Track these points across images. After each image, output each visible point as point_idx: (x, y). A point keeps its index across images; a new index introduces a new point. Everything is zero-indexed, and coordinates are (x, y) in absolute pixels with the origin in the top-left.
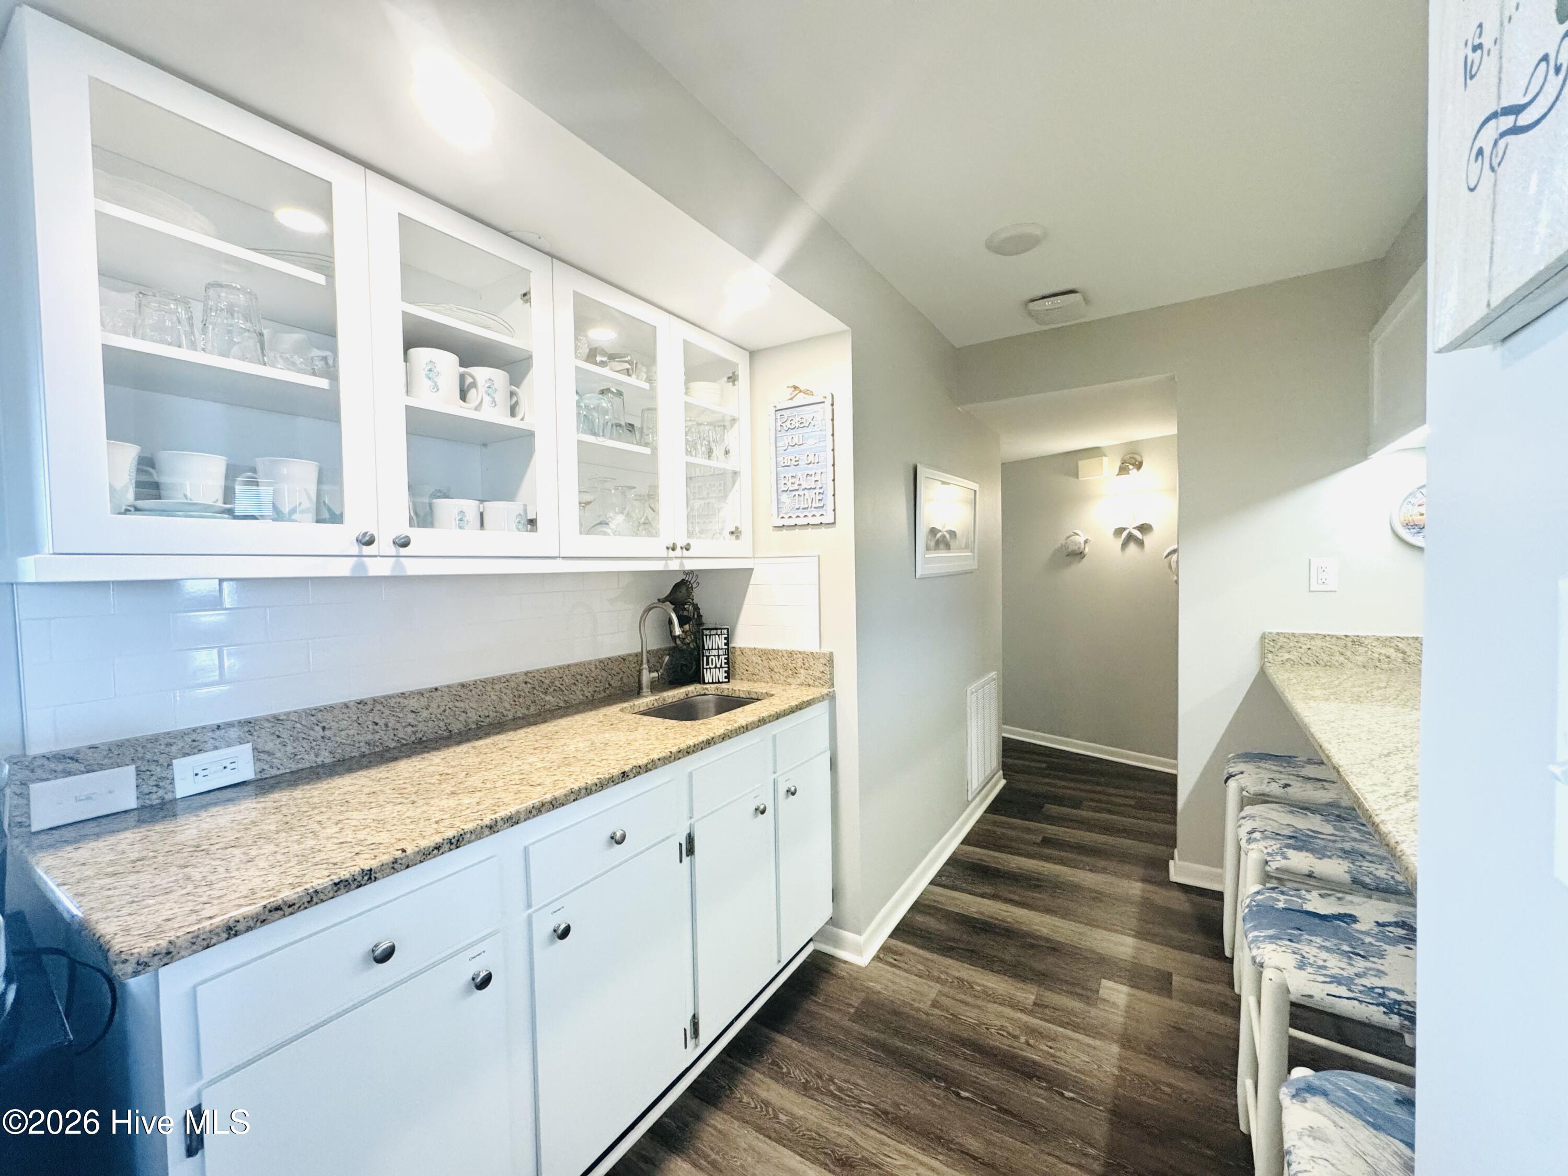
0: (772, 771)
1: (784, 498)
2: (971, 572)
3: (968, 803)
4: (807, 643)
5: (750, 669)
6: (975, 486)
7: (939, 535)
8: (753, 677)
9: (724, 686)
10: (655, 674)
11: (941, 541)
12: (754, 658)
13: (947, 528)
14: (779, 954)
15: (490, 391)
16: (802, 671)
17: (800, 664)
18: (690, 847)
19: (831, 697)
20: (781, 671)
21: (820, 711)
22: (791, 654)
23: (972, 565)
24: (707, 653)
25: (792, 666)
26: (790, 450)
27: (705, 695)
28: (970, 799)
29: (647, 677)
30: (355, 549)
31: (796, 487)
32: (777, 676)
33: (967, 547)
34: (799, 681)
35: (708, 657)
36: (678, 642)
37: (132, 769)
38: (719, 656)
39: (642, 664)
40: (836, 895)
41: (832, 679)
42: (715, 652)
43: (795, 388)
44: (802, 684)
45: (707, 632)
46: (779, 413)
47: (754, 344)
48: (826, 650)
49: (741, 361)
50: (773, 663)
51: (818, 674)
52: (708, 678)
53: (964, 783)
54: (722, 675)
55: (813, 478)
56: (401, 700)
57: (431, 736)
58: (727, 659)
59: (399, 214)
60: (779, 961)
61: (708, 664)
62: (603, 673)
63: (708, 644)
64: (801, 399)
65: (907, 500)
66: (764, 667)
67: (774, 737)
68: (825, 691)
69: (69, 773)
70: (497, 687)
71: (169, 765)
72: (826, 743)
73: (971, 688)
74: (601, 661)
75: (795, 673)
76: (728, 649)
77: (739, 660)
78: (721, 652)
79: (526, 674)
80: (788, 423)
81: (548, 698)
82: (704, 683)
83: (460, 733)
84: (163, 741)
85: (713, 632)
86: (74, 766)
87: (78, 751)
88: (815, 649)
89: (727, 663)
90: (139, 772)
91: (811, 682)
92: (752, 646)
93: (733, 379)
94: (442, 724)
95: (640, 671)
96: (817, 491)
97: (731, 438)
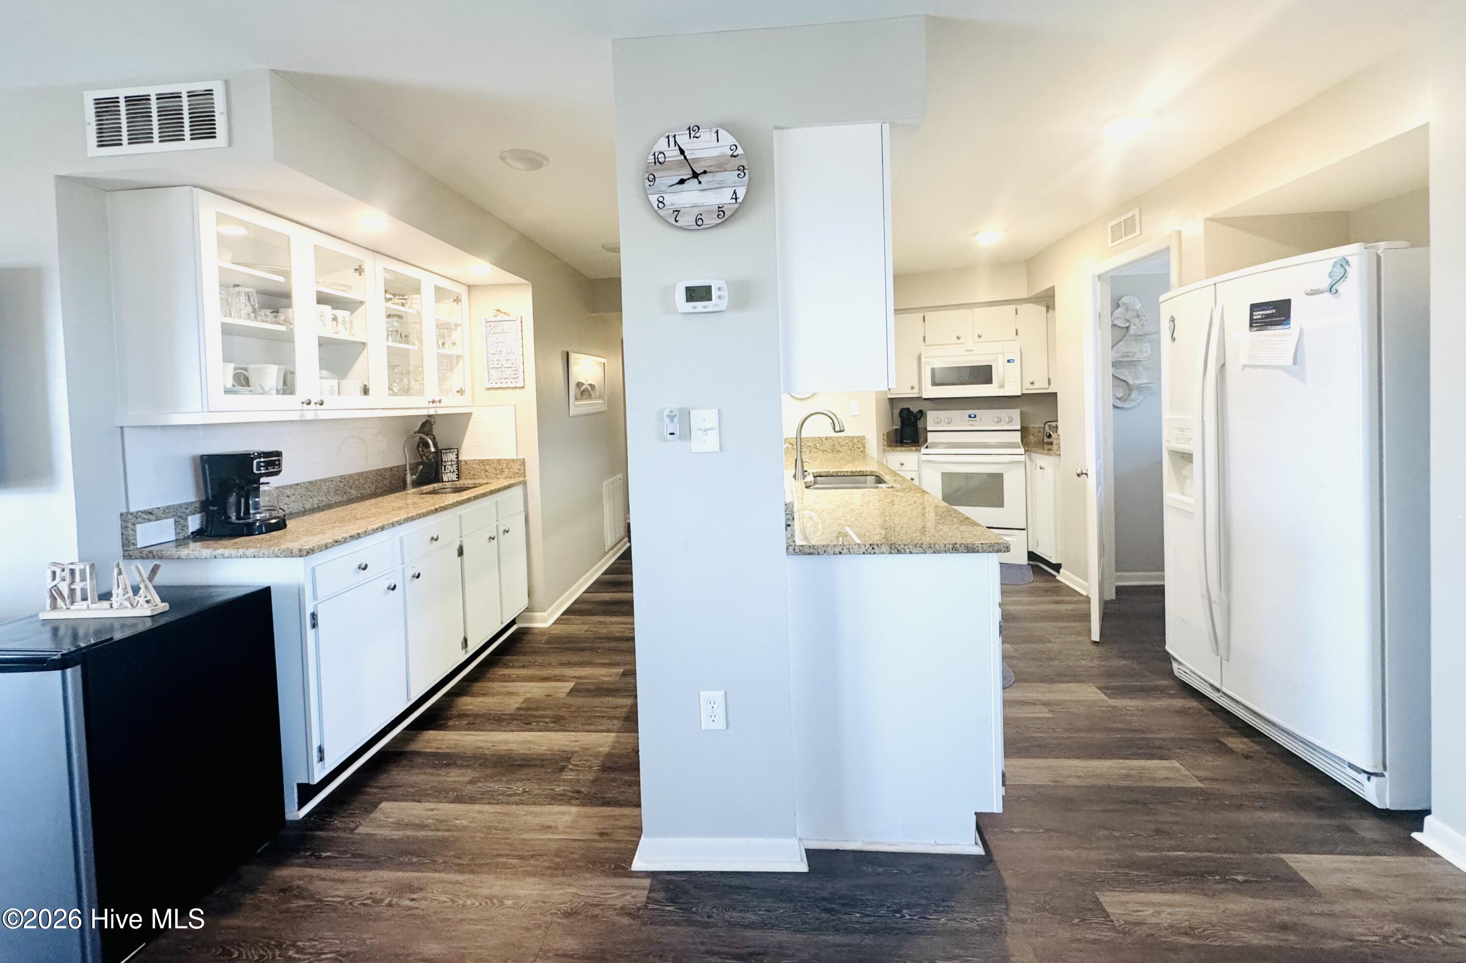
0: (495, 520)
1: (492, 372)
2: (603, 412)
3: (606, 553)
4: (509, 454)
5: (472, 472)
6: (604, 360)
7: (584, 387)
8: (474, 477)
9: (456, 482)
10: (414, 477)
11: (585, 392)
12: (474, 466)
13: (589, 383)
14: (502, 619)
15: (322, 318)
16: (506, 470)
17: (505, 466)
18: (461, 552)
19: (524, 483)
20: (493, 471)
21: (518, 491)
22: (499, 461)
23: (604, 408)
24: (444, 464)
25: (499, 468)
26: (496, 344)
27: (444, 488)
28: (606, 550)
29: (409, 478)
30: (300, 407)
31: (500, 366)
32: (490, 474)
33: (600, 397)
34: (504, 476)
35: (445, 466)
36: (424, 458)
37: (172, 520)
38: (452, 465)
39: (406, 471)
40: (530, 594)
41: (525, 473)
42: (449, 463)
43: (498, 310)
44: (506, 478)
45: (443, 451)
46: (488, 324)
47: (470, 284)
48: (521, 457)
49: (463, 291)
50: (487, 467)
51: (517, 471)
52: (445, 479)
53: (603, 541)
54: (454, 477)
55: (511, 362)
56: (282, 490)
57: (296, 511)
58: (458, 467)
59: (315, 245)
60: (502, 623)
61: (445, 470)
62: (380, 477)
63: (445, 458)
64: (501, 317)
65: (563, 367)
66: (481, 470)
67: (497, 502)
68: (521, 479)
69: (150, 520)
70: (327, 484)
71: (187, 519)
72: (522, 508)
73: (605, 483)
74: (379, 470)
75: (502, 471)
76: (458, 461)
77: (463, 467)
78: (453, 463)
79: (341, 477)
80: (494, 330)
81: (353, 491)
82: (443, 482)
83: (309, 510)
84: (184, 506)
85: (448, 451)
86: (151, 517)
87: (152, 510)
88: (514, 457)
89: (458, 469)
90: (176, 522)
91: (512, 476)
92: (473, 459)
93: (457, 300)
94: (301, 504)
95: (405, 475)
96: (514, 369)
97: (456, 335)
